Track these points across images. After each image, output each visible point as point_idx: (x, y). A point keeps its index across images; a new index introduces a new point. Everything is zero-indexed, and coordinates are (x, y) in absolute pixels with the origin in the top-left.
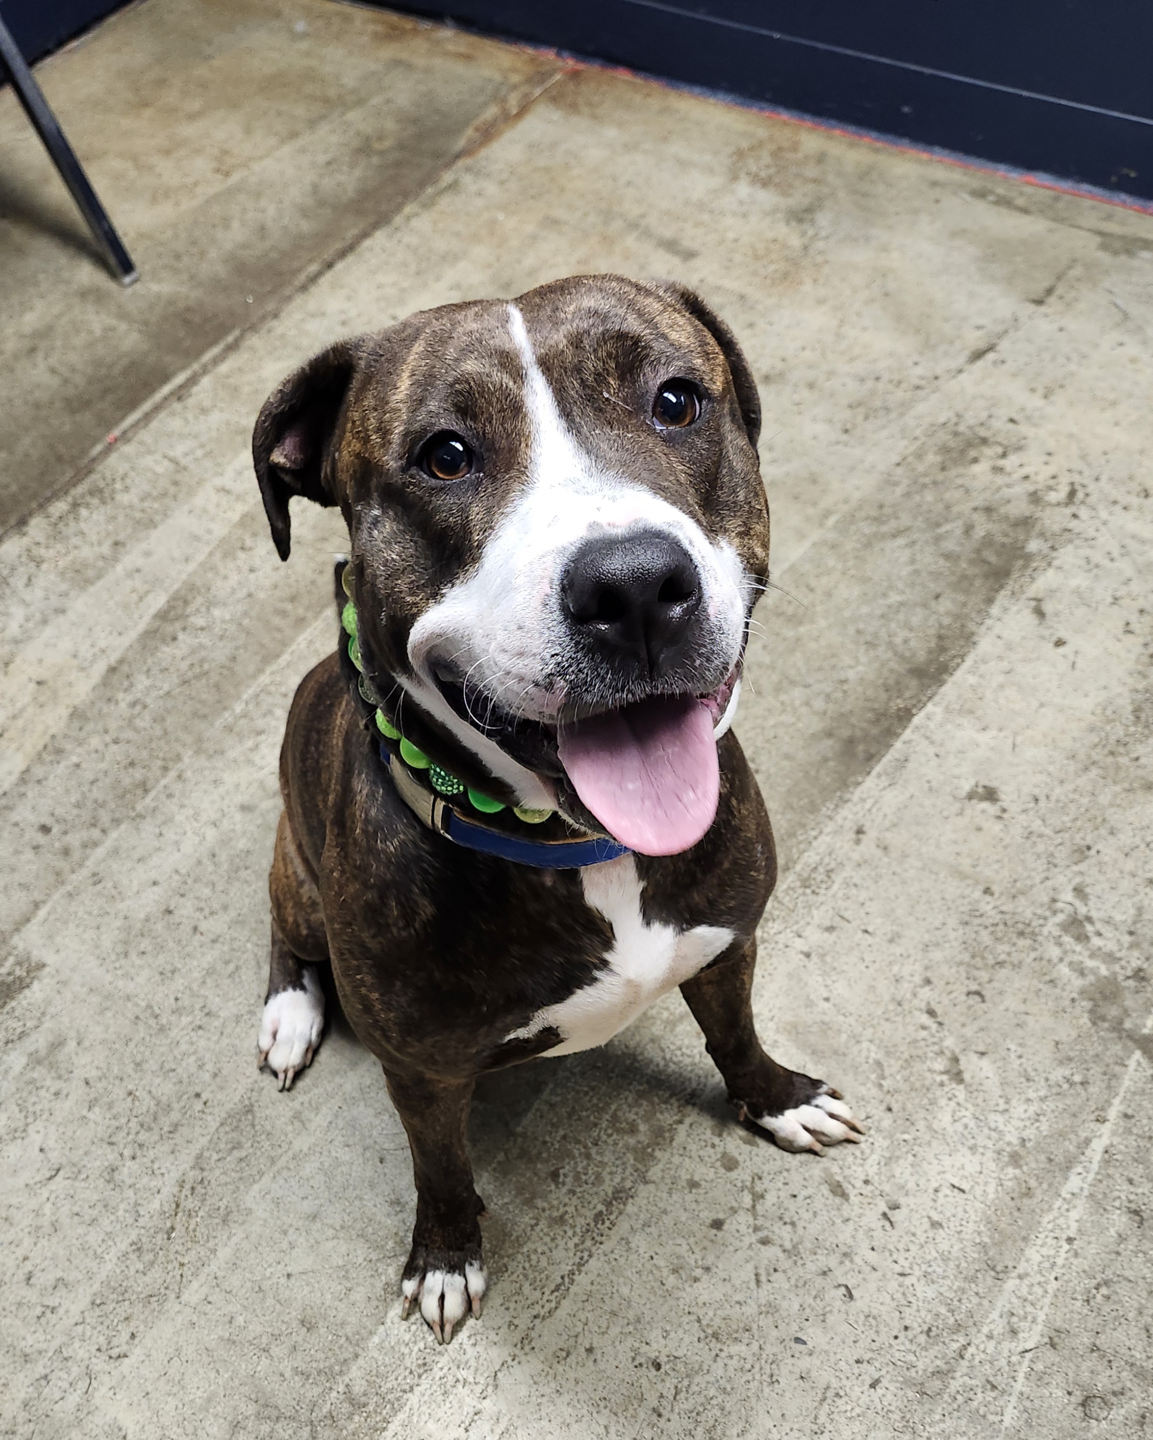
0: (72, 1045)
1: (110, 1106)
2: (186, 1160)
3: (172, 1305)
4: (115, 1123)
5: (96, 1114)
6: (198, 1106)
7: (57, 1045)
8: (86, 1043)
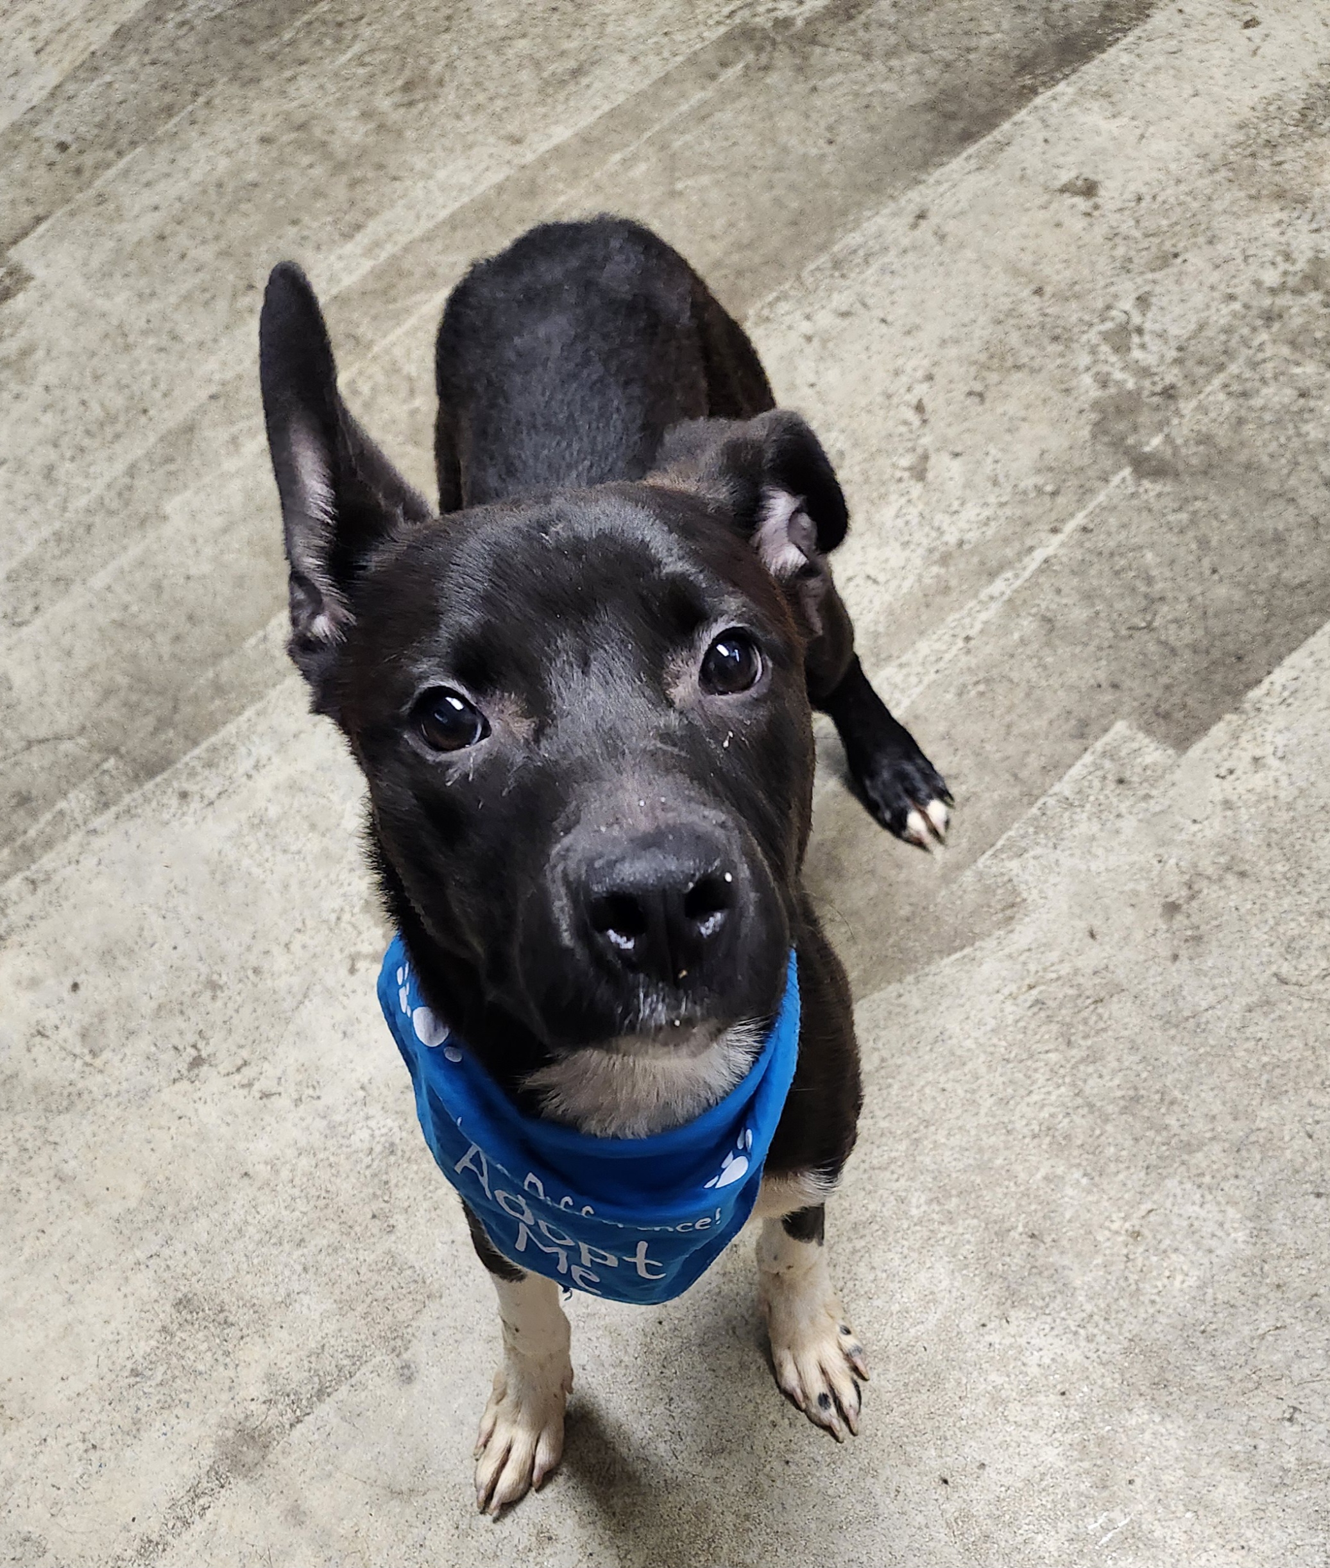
0: (40, 354)
1: (63, 411)
2: (120, 467)
3: (77, 588)
4: (62, 428)
5: (48, 418)
6: (143, 420)
7: (26, 352)
8: (54, 354)
